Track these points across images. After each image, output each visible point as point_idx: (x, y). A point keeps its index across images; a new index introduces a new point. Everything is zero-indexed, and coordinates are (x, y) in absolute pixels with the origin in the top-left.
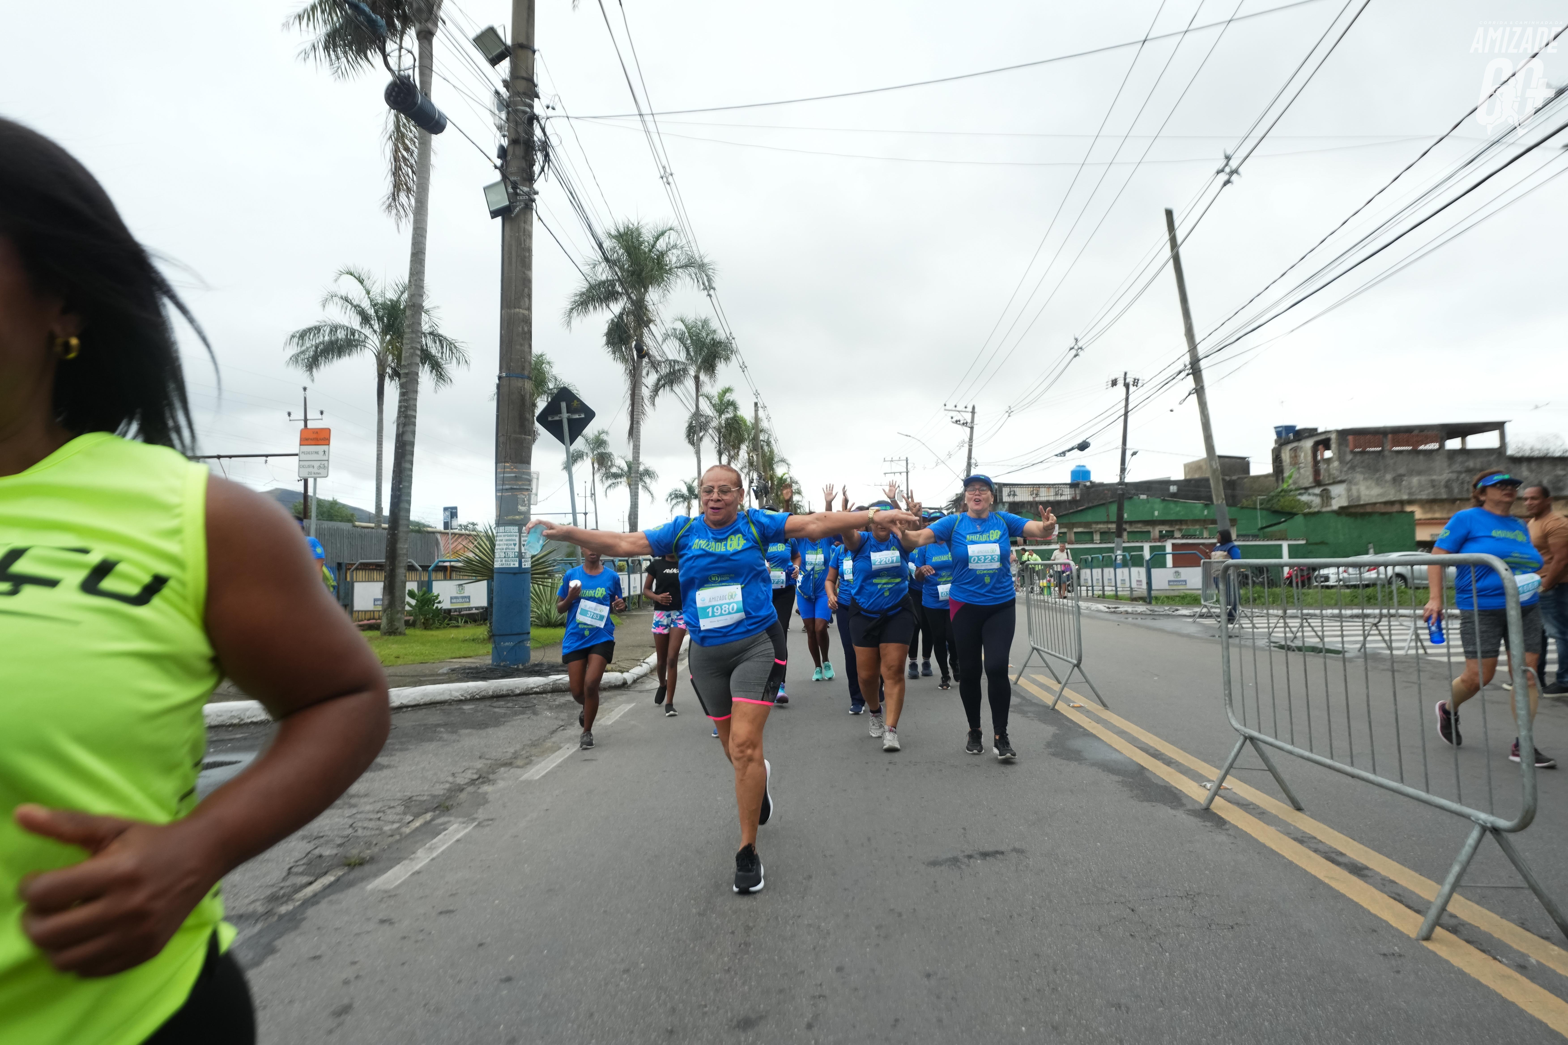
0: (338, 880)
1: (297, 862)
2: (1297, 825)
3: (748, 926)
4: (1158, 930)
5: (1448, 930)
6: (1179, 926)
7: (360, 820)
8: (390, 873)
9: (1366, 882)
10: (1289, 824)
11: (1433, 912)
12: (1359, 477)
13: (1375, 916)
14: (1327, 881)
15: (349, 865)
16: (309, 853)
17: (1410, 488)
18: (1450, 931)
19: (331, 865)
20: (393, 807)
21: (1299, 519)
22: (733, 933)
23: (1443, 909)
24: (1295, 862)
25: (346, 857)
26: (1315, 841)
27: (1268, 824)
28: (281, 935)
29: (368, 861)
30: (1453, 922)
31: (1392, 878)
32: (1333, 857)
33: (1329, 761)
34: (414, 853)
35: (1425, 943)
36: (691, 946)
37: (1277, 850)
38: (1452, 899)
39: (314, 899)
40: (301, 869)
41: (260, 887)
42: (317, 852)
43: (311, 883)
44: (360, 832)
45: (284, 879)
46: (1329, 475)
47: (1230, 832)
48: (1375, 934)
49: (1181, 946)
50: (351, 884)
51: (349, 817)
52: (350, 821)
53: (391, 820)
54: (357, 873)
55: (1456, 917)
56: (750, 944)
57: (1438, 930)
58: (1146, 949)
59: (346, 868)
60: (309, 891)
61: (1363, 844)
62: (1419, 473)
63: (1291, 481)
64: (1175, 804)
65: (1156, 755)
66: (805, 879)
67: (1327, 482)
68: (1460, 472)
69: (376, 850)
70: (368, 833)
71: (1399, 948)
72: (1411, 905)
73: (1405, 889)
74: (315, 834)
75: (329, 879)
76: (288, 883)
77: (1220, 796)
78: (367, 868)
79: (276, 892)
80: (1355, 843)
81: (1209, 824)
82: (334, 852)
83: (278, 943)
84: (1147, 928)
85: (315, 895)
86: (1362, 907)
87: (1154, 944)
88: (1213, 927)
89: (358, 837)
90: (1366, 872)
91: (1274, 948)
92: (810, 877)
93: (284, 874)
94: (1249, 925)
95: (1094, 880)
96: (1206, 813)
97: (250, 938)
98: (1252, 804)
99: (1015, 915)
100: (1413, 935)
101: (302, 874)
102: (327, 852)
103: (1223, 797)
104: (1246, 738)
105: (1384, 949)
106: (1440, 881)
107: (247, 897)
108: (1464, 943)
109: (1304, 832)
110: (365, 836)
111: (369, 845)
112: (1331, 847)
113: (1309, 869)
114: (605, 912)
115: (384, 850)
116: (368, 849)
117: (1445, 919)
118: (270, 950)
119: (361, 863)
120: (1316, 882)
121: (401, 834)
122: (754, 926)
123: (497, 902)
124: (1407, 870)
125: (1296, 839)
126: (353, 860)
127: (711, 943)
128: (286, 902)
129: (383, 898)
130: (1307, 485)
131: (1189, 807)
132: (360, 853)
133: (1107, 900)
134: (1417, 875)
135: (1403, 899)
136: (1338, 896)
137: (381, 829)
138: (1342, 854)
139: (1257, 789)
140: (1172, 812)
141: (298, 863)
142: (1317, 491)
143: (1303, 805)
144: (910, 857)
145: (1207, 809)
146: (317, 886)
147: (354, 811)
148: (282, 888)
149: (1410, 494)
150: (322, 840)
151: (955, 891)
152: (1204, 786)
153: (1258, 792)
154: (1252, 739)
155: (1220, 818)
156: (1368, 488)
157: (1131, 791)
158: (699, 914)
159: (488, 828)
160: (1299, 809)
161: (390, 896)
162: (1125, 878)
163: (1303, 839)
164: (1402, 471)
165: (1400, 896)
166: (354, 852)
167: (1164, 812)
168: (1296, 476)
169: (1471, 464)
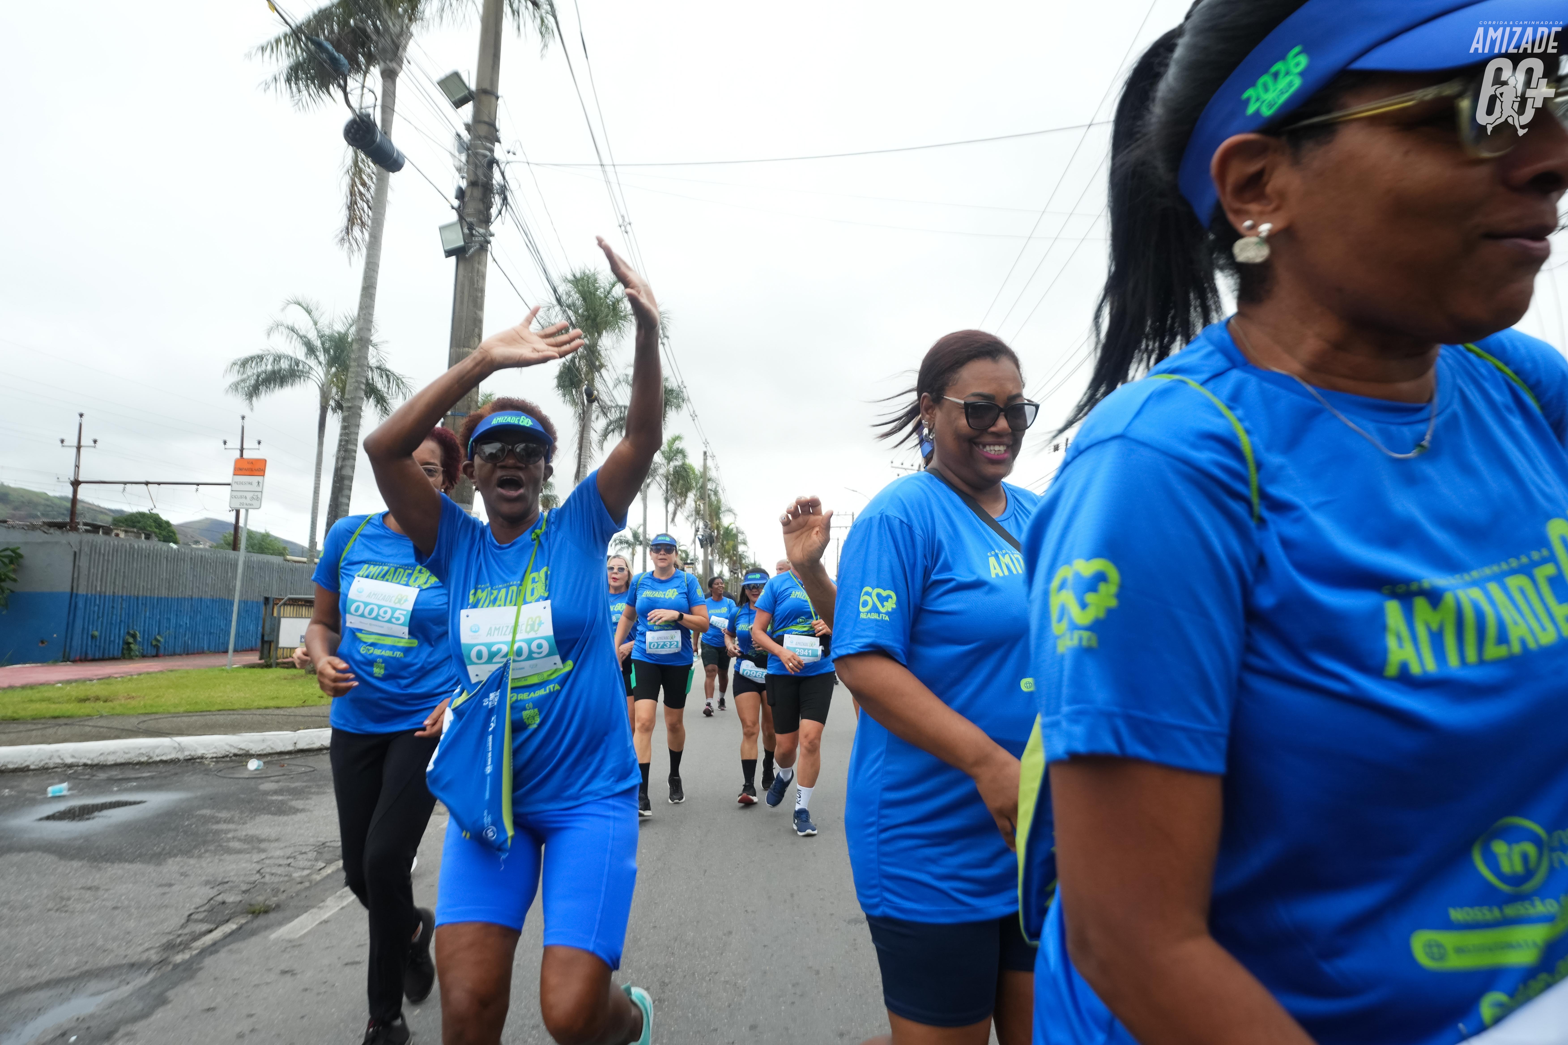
0: (240, 928)
1: (197, 908)
7: (269, 866)
8: (296, 922)
15: (253, 913)
16: (212, 899)
19: (234, 913)
20: (305, 853)
25: (251, 905)
28: (174, 985)
29: (274, 909)
34: (323, 901)
39: (213, 948)
40: (201, 916)
41: (156, 934)
42: (220, 898)
43: (211, 931)
44: (268, 878)
45: (183, 926)
50: (253, 933)
51: (258, 862)
52: (258, 867)
53: (301, 866)
54: (261, 921)
59: (250, 916)
60: (208, 939)
66: (725, 935)
69: (283, 897)
70: (276, 879)
74: (220, 879)
75: (232, 926)
76: (187, 930)
78: (272, 916)
79: (172, 940)
82: (239, 898)
83: (170, 994)
85: (214, 944)
89: (264, 884)
92: (730, 933)
93: (183, 921)
97: (141, 988)
101: (201, 921)
102: (231, 898)
107: (140, 945)
110: (273, 883)
111: (276, 892)
115: (292, 897)
116: (274, 896)
118: (161, 1001)
119: (266, 911)
121: (311, 882)
126: (258, 908)
128: (183, 951)
129: (286, 948)
132: (266, 900)
137: (291, 876)
141: (200, 910)
144: (832, 915)
146: (217, 934)
147: (263, 856)
148: (179, 936)
150: (226, 886)
161: (294, 946)
166: (259, 899)
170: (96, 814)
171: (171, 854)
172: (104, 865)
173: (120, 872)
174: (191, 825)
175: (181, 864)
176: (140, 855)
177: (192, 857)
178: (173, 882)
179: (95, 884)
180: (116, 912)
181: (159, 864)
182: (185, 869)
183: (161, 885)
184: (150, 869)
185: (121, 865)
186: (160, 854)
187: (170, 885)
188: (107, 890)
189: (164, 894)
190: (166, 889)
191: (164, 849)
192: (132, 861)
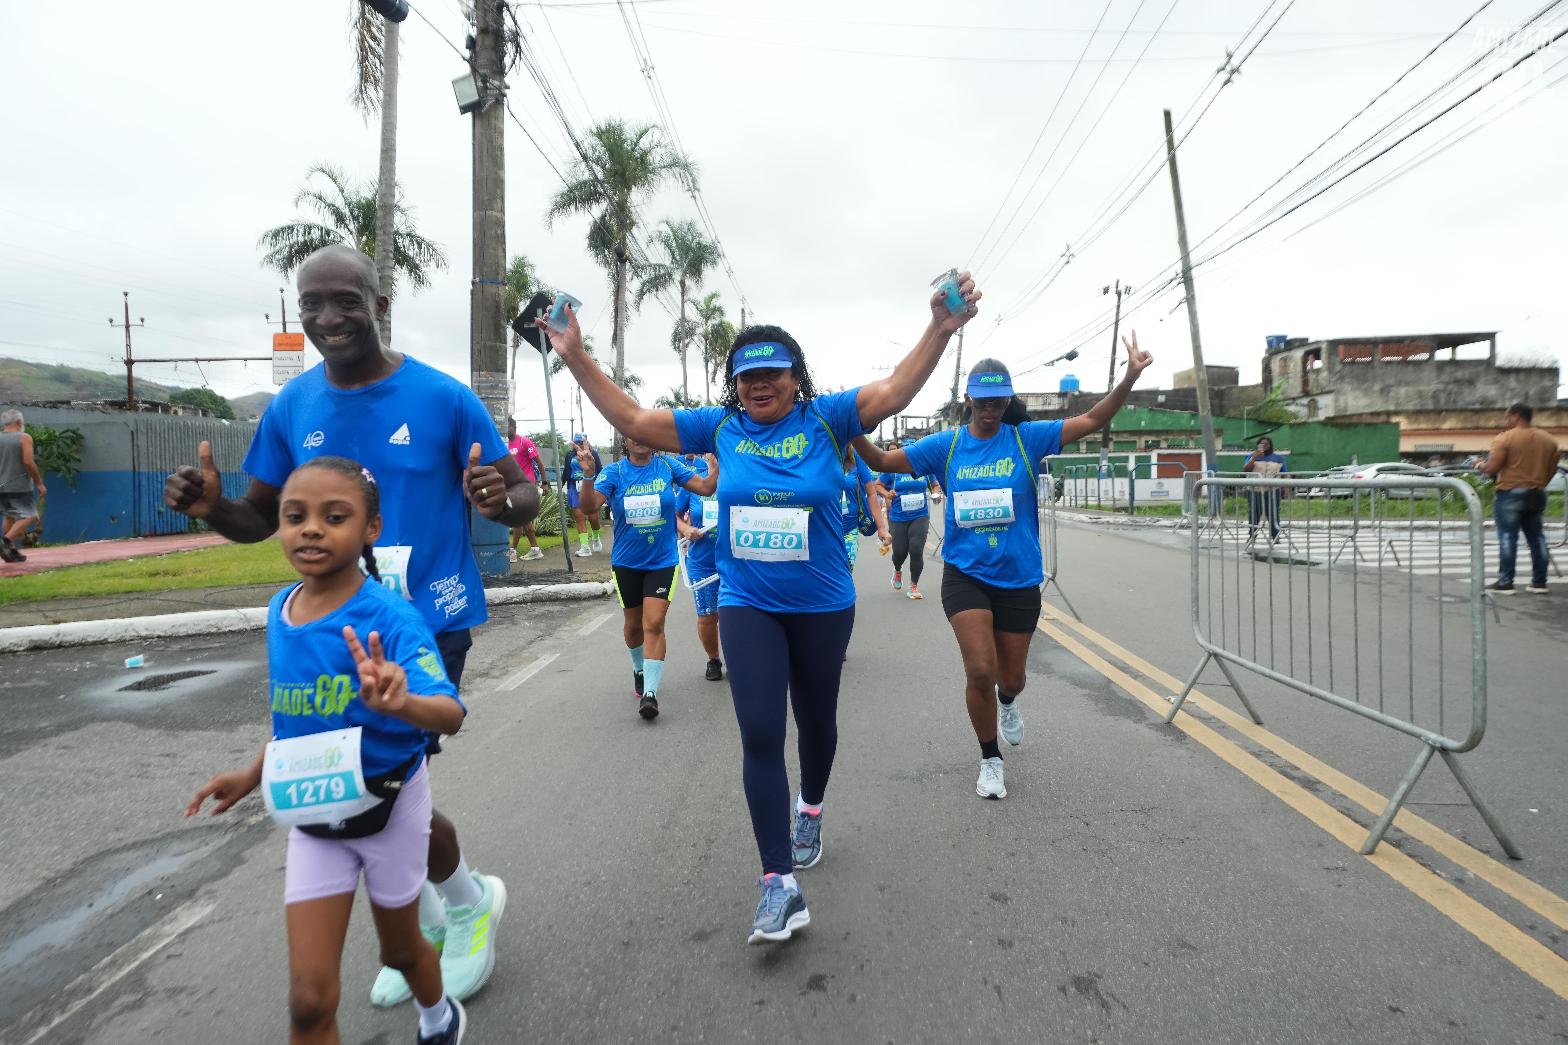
2: (1256, 739)
3: (709, 839)
4: (1111, 844)
5: (1391, 844)
6: (1131, 840)
9: (1318, 797)
10: (1248, 738)
11: (1378, 827)
12: (1347, 387)
13: (1323, 830)
14: (1279, 795)
17: (1398, 399)
18: (1393, 845)
21: (1285, 430)
22: (694, 846)
23: (1389, 824)
24: (1250, 776)
26: (1272, 755)
27: (1227, 738)
28: (250, 845)
30: (1398, 836)
31: (1343, 792)
32: (1288, 771)
33: (1288, 679)
35: (1368, 857)
36: (653, 859)
37: (1234, 764)
38: (1399, 813)
46: (1318, 386)
47: (1189, 746)
48: (1321, 848)
49: (1131, 860)
55: (1401, 831)
56: (710, 857)
57: (1382, 843)
58: (1097, 863)
61: (1318, 758)
62: (1407, 384)
63: (1279, 392)
64: (1138, 717)
65: (1124, 668)
67: (1315, 392)
68: (1448, 383)
71: (1343, 862)
72: (1359, 819)
73: (1354, 803)
77: (1182, 709)
80: (1310, 757)
81: (1168, 738)
83: (246, 854)
84: (1100, 843)
86: (1310, 820)
87: (1105, 858)
88: (1164, 841)
90: (1318, 786)
91: (1221, 862)
94: (1199, 839)
95: (1052, 794)
96: (1168, 726)
97: (219, 848)
98: (1214, 718)
99: (972, 829)
100: (1357, 849)
103: (1185, 711)
104: (1210, 655)
105: (1328, 863)
106: (1389, 795)
108: (1406, 857)
109: (1262, 747)
112: (1286, 762)
113: (1262, 784)
114: (570, 824)
117: (1390, 833)
118: (238, 860)
120: (1269, 796)
122: (716, 839)
123: (464, 814)
124: (1358, 784)
125: (1253, 753)
127: (672, 857)
128: (256, 813)
130: (1295, 395)
131: (1152, 721)
133: (1064, 814)
134: (1367, 789)
135: (1351, 813)
136: (1289, 810)
138: (1296, 768)
139: (1220, 703)
140: (1136, 726)
142: (1305, 401)
143: (1263, 719)
144: (874, 771)
145: (1169, 723)
149: (1397, 404)
151: (915, 804)
152: (1168, 700)
153: (1221, 706)
154: (1216, 656)
155: (1181, 732)
156: (1355, 398)
157: (1096, 704)
158: (663, 827)
159: (461, 739)
160: (1259, 723)
162: (1083, 792)
163: (1259, 753)
164: (1390, 381)
165: (1350, 811)
167: (1127, 725)
168: (1284, 386)
169: (1459, 374)
170: (171, 684)
171: (242, 721)
172: (180, 733)
173: (195, 739)
174: (259, 693)
175: (252, 731)
176: (213, 723)
177: (261, 724)
178: (245, 748)
179: (172, 751)
180: (193, 778)
181: (231, 731)
182: (256, 735)
183: (234, 752)
184: (223, 736)
185: (196, 732)
186: (231, 721)
187: (243, 751)
188: (184, 756)
189: (237, 759)
190: (239, 755)
191: (235, 717)
192: (206, 729)
